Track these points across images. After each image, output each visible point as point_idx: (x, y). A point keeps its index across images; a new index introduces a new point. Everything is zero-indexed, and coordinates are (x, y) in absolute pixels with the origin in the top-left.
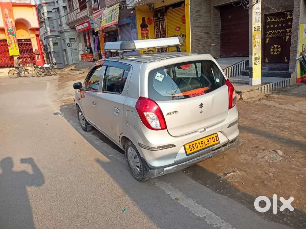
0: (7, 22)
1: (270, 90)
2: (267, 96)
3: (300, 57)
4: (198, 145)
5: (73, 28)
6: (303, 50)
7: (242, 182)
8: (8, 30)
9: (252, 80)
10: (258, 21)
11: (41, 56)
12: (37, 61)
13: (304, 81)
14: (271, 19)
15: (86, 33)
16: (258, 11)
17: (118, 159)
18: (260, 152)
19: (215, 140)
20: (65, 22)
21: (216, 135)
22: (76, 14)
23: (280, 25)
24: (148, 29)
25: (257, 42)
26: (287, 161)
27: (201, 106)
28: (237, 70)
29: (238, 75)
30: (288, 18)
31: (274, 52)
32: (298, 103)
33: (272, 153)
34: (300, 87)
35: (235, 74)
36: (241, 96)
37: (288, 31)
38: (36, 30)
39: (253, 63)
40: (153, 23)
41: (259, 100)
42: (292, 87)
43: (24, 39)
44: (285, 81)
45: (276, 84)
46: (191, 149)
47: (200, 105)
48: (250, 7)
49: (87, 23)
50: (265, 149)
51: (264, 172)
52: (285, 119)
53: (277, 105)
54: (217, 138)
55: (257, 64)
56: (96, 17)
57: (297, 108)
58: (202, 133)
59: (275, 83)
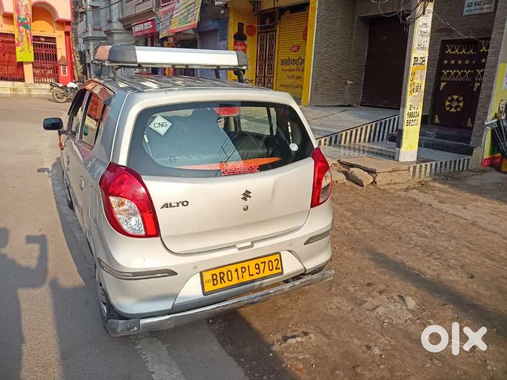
0: (18, 6)
1: (430, 173)
2: (422, 184)
3: (493, 121)
4: (234, 274)
5: (129, 29)
6: (499, 108)
7: (312, 362)
8: (19, 18)
9: (399, 151)
10: (423, 48)
11: (70, 69)
12: (62, 75)
13: (494, 164)
14: (453, 50)
15: (149, 39)
16: (424, 29)
18: (373, 297)
19: (275, 267)
20: (118, 17)
21: (277, 256)
22: (136, 5)
23: (467, 62)
24: (246, 42)
25: (416, 85)
26: (419, 324)
27: (247, 195)
28: (382, 131)
29: (382, 140)
30: (482, 51)
31: (451, 107)
32: (474, 204)
33: (395, 302)
34: (485, 174)
35: (376, 138)
36: (374, 178)
37: (479, 73)
38: (66, 25)
39: (406, 122)
40: (257, 33)
41: (407, 190)
42: (470, 174)
43: (45, 37)
44: (460, 161)
45: (444, 163)
46: (215, 282)
47: (244, 194)
48: (411, 22)
49: (150, 23)
50: (384, 291)
51: (365, 344)
52: (442, 231)
53: (436, 204)
54: (280, 263)
55: (413, 124)
56: (165, 13)
57: (468, 214)
58: (244, 251)
59: (441, 163)
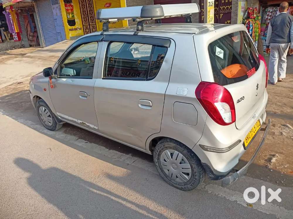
17: (128, 162)
24: (72, 4)
46: (247, 141)
47: (257, 86)
54: (259, 122)
